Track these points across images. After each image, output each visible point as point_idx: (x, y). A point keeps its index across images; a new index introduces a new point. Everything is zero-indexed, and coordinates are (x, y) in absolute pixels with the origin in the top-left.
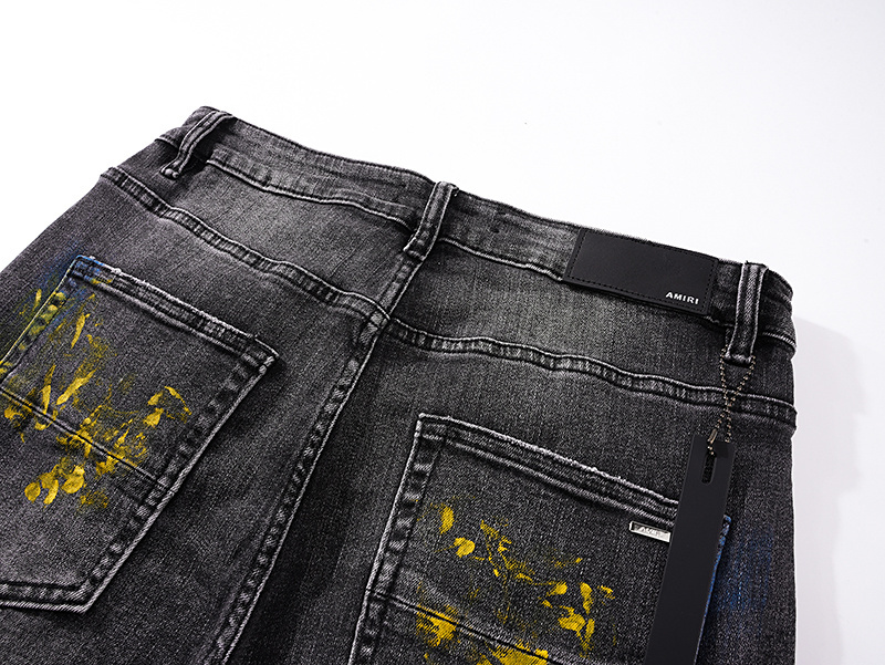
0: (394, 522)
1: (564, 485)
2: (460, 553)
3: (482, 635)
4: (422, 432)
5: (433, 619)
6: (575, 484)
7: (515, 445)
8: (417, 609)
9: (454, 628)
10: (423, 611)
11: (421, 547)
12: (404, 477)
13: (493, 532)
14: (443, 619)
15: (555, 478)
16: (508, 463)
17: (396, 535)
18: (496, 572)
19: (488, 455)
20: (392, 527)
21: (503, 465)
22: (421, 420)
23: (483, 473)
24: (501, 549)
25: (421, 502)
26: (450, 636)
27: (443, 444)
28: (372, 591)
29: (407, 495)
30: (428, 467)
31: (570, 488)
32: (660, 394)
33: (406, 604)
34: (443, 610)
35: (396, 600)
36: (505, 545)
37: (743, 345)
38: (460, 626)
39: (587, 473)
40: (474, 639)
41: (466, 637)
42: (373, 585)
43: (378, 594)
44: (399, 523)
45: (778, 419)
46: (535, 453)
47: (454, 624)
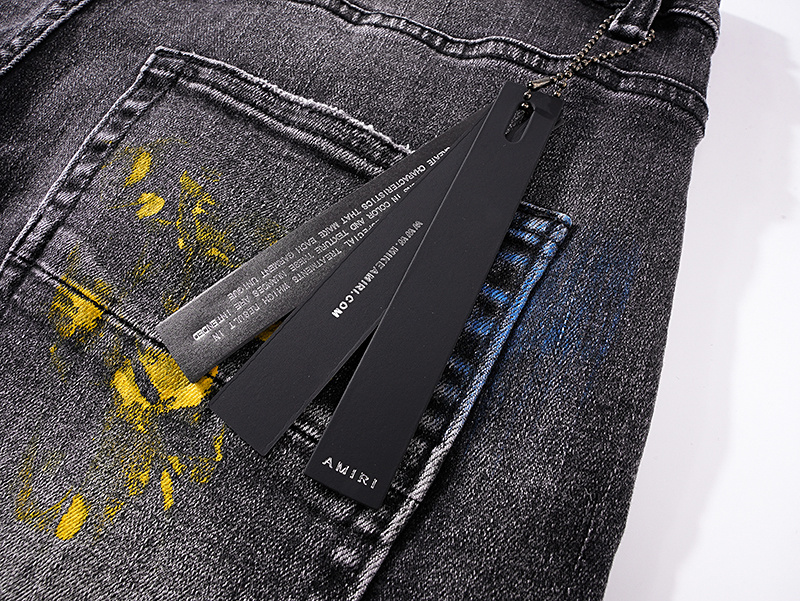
0: (73, 168)
1: (317, 141)
2: (143, 212)
3: (135, 329)
4: (152, 65)
5: (75, 298)
6: (333, 140)
7: (266, 90)
8: (61, 282)
9: (99, 313)
10: (68, 286)
11: (96, 202)
12: (107, 115)
13: (195, 187)
14: (87, 299)
15: (308, 131)
16: (249, 110)
17: (69, 185)
18: (181, 243)
19: (226, 98)
20: (68, 174)
21: (242, 114)
22: (157, 53)
23: (211, 117)
24: (198, 210)
25: (116, 144)
26: (92, 325)
27: (173, 82)
28: (14, 254)
29: (101, 134)
30: (142, 105)
31: (325, 145)
32: (498, 57)
33: (49, 274)
34: (92, 286)
35: (39, 267)
36: (205, 206)
37: (638, 15)
38: (108, 312)
39: (355, 127)
40: (122, 334)
41: (113, 329)
42: (18, 247)
43: (20, 258)
44: (78, 169)
45: (675, 103)
46: (291, 103)
47: (101, 308)
